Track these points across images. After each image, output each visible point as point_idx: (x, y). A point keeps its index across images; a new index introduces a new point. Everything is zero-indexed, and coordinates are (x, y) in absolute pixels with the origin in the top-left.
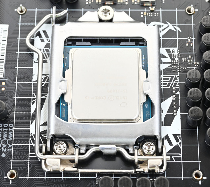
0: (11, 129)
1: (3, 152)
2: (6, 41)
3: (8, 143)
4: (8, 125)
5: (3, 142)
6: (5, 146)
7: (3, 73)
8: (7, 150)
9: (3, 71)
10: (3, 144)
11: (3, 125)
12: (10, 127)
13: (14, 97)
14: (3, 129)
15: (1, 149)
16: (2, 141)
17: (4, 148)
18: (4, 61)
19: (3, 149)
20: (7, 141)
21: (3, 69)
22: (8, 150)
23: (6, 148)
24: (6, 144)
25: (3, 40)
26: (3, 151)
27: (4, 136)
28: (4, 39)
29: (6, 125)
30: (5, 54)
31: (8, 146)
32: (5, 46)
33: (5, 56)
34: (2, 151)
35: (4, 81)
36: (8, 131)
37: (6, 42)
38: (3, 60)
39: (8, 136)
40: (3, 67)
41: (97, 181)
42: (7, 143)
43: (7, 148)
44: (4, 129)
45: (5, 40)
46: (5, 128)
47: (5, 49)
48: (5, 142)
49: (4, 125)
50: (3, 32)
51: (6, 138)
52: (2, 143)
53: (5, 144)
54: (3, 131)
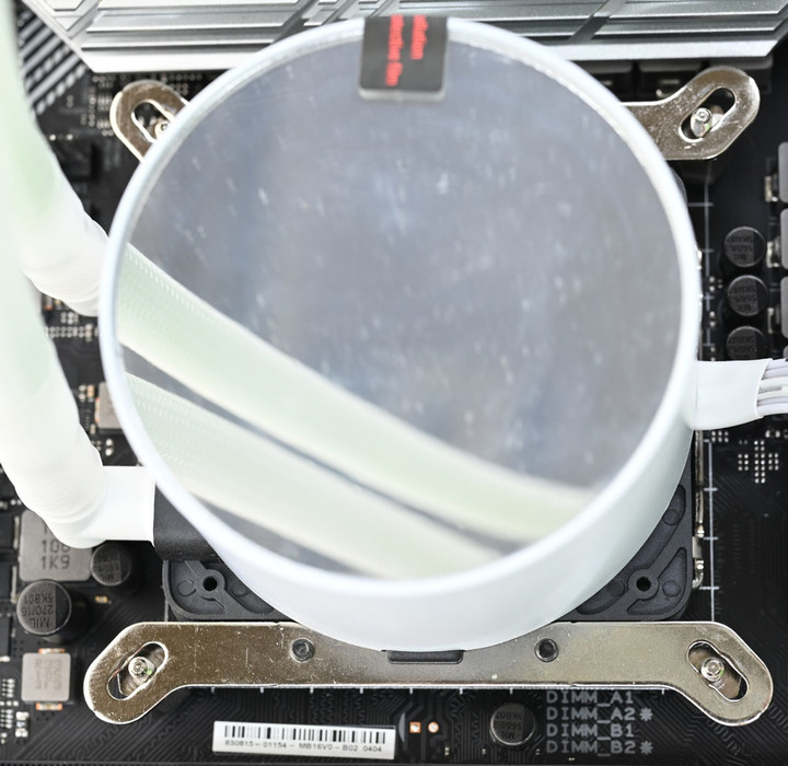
0: (565, 696)
1: (637, 715)
2: (273, 726)
3: (608, 702)
4: (552, 705)
5: (604, 719)
6: (617, 713)
7: (381, 731)
8: (631, 705)
9: (374, 731)
10: (612, 718)
11: (551, 722)
12: (556, 699)
13: (461, 692)
14: (565, 722)
15: (629, 722)
16: (600, 722)
17: (624, 714)
18: (338, 729)
19: (627, 718)
20: (601, 708)
21: (368, 730)
22: (629, 701)
23: (622, 707)
24: (610, 710)
25: (269, 737)
26: (633, 715)
27: (584, 717)
28: (264, 733)
29: (552, 713)
30: (317, 728)
31: (616, 703)
32: (289, 728)
33: (324, 728)
34: (633, 719)
35: (408, 728)
36: (570, 705)
37: (276, 728)
38: (335, 732)
39: (584, 705)
40: (359, 731)
41: (720, 440)
42: (608, 705)
43: (625, 705)
44: (565, 718)
45: (269, 730)
46: (561, 713)
47: (298, 727)
48: (604, 713)
49: (549, 718)
50: (241, 739)
51: (591, 710)
52: (608, 722)
53: (612, 712)
54: (570, 722)
